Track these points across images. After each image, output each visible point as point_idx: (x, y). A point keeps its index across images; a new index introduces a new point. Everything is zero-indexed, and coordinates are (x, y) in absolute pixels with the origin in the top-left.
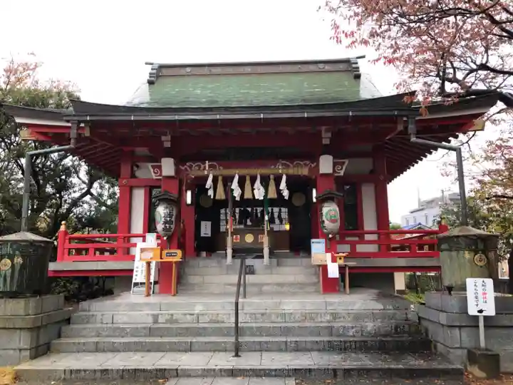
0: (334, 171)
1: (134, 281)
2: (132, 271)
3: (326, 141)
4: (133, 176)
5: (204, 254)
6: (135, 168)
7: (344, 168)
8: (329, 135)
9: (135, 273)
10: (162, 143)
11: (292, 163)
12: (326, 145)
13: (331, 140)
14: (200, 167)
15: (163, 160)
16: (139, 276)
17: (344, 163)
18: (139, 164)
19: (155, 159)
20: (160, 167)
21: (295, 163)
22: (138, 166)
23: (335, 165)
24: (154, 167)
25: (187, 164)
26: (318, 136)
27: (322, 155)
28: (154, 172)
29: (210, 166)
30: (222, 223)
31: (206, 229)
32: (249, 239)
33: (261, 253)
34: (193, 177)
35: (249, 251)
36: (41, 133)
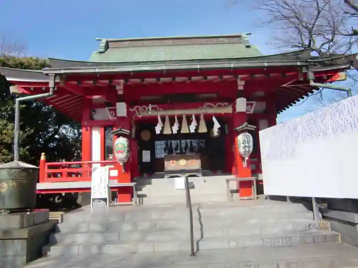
0: (247, 110)
1: (92, 198)
2: (89, 189)
3: (241, 88)
4: (92, 119)
5: (145, 175)
6: (93, 113)
7: (253, 107)
8: (243, 83)
9: (92, 191)
10: (117, 91)
11: (215, 105)
12: (241, 90)
13: (245, 86)
14: (145, 109)
15: (118, 104)
16: (95, 194)
17: (252, 104)
18: (95, 109)
19: (111, 104)
20: (115, 110)
21: (217, 105)
22: (95, 111)
23: (247, 105)
24: (110, 110)
25: (136, 107)
26: (235, 83)
27: (238, 98)
28: (111, 114)
29: (152, 108)
30: (157, 151)
31: (146, 156)
32: (182, 163)
33: (192, 173)
34: (140, 116)
35: (183, 172)
36: (25, 88)
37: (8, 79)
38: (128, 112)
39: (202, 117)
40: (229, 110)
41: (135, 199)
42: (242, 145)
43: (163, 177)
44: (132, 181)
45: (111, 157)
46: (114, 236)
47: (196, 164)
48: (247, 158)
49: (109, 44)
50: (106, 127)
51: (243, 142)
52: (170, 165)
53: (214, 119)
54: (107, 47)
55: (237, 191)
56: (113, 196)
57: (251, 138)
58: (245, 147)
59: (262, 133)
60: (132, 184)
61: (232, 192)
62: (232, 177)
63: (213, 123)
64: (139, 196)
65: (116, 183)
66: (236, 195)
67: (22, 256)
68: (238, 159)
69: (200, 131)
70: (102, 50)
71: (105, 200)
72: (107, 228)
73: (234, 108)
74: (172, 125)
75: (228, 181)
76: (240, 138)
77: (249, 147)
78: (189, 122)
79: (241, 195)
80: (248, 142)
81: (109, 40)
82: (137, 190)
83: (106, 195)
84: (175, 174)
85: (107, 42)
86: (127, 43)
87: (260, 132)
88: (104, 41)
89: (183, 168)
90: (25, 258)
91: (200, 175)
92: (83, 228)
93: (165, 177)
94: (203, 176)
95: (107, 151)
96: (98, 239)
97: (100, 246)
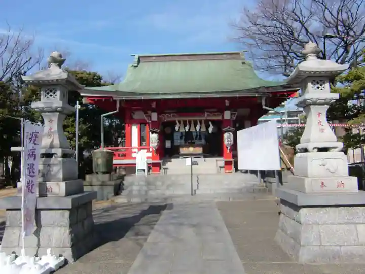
0: (231, 118)
1: (137, 169)
2: (135, 164)
3: (227, 104)
4: (131, 118)
6: (132, 114)
7: (235, 116)
9: (137, 165)
12: (227, 106)
14: (168, 116)
15: (152, 113)
16: (138, 167)
17: (235, 114)
18: (134, 112)
20: (150, 117)
21: (212, 114)
23: (231, 114)
25: (162, 115)
26: (224, 103)
27: (225, 110)
28: (147, 119)
29: (173, 116)
30: (175, 140)
31: (168, 144)
32: (191, 149)
33: (197, 156)
34: (165, 120)
35: (191, 155)
36: (92, 100)
37: (82, 95)
38: (158, 118)
39: (203, 122)
40: (220, 118)
41: (162, 171)
42: (226, 140)
43: (178, 157)
44: (160, 160)
45: (144, 144)
46: (153, 187)
47: (199, 150)
48: (229, 148)
49: (141, 59)
50: (142, 123)
51: (227, 138)
52: (183, 150)
53: (210, 123)
54: (139, 62)
55: (224, 167)
56: (149, 169)
57: (232, 135)
58: (228, 141)
59: (239, 133)
60: (160, 162)
61: (221, 168)
62: (222, 159)
63: (210, 126)
64: (164, 169)
65: (151, 161)
66: (222, 170)
67: (111, 193)
68: (225, 148)
69: (202, 130)
70: (136, 65)
71: (144, 170)
72: (148, 183)
73: (223, 117)
74: (185, 126)
75: (217, 161)
76: (226, 135)
77: (230, 141)
78: (195, 125)
79: (226, 170)
80: (230, 138)
81: (141, 55)
82: (163, 165)
83: (145, 167)
84: (186, 156)
85: (139, 58)
86: (154, 58)
87: (238, 132)
88: (137, 57)
89: (191, 152)
90: (113, 194)
91: (202, 157)
92: (136, 183)
93: (181, 158)
94: (204, 157)
95: (142, 139)
96: (145, 188)
97: (146, 192)
